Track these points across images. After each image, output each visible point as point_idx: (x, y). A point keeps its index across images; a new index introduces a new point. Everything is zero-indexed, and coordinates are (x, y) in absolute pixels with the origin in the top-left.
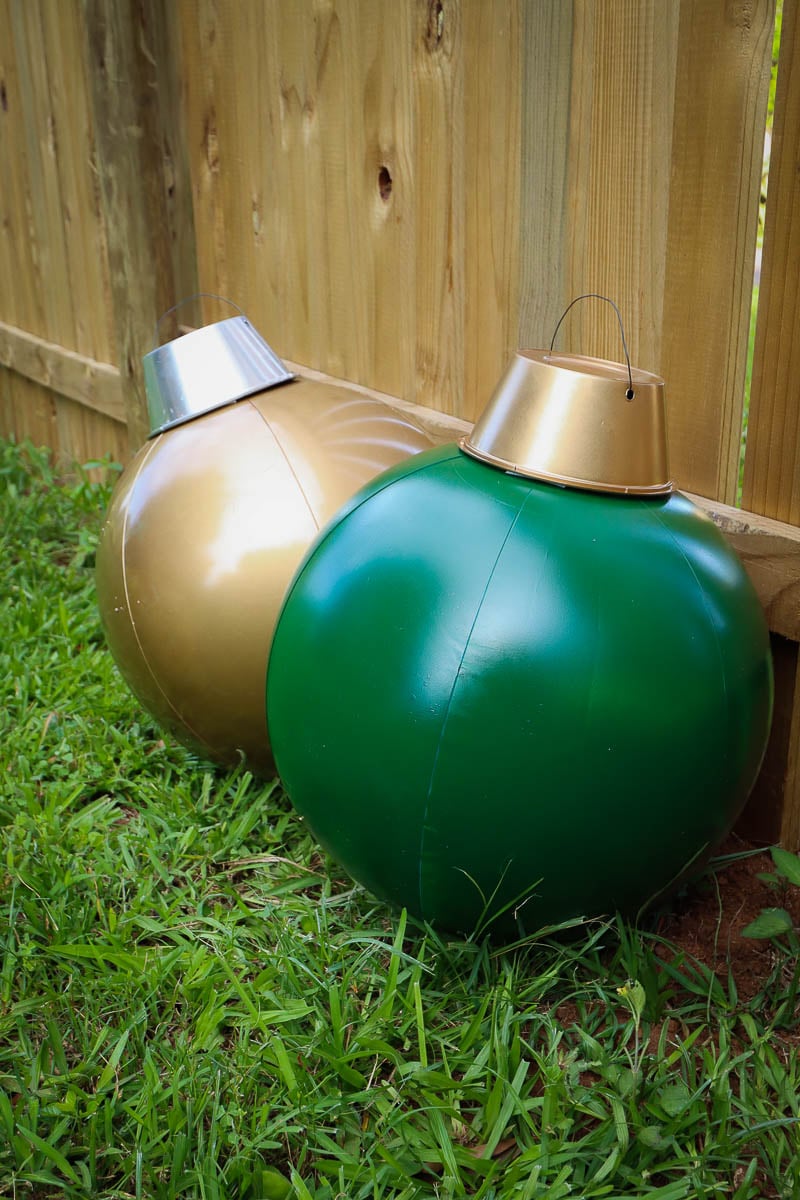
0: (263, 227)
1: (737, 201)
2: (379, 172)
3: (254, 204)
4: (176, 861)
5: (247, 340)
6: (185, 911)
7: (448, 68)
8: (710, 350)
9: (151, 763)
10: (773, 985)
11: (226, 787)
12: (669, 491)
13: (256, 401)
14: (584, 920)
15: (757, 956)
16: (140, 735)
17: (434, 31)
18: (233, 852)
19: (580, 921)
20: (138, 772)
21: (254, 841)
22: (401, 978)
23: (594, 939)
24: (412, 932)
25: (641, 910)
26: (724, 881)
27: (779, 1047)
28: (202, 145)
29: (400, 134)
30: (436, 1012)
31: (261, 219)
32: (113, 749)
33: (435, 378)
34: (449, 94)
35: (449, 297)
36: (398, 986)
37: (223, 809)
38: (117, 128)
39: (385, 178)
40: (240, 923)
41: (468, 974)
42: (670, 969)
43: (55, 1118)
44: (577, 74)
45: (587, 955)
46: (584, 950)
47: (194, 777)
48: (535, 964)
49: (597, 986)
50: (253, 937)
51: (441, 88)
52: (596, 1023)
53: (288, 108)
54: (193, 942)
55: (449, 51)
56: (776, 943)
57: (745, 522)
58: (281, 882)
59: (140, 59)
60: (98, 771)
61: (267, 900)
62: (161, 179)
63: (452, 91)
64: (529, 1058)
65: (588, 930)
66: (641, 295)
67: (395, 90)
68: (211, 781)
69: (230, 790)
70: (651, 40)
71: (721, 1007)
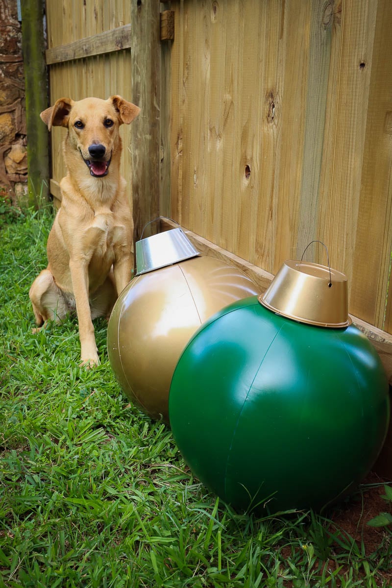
0: (198, 181)
1: (386, 203)
2: (246, 167)
3: (195, 171)
4: (127, 462)
5: (180, 237)
6: (128, 485)
7: (275, 130)
8: (373, 262)
9: (124, 413)
10: (382, 548)
11: (154, 428)
12: (347, 325)
13: (180, 265)
14: (296, 511)
15: (377, 534)
16: (122, 400)
17: (271, 115)
18: (153, 460)
19: (294, 511)
20: (118, 417)
21: (162, 456)
22: (214, 528)
23: (300, 520)
24: (221, 507)
25: (323, 509)
26: (367, 496)
27: (380, 579)
28: (176, 144)
29: (255, 154)
30: (228, 545)
31: (197, 178)
32: (109, 406)
33: (263, 255)
34: (276, 140)
35: (270, 222)
36: (212, 531)
37: (152, 439)
38: (141, 135)
39: (248, 169)
40: (150, 494)
41: (244, 529)
42: (334, 537)
43: (56, 577)
44: (326, 141)
45: (298, 526)
46: (296, 523)
47: (141, 422)
48: (274, 527)
49: (299, 541)
50: (155, 501)
51: (272, 138)
52: (299, 558)
53: (211, 136)
54: (128, 500)
55: (276, 124)
56: (386, 528)
57: (384, 337)
58: (172, 476)
59: (153, 108)
60: (100, 416)
61: (165, 484)
62: (158, 156)
63: (277, 139)
64: (264, 572)
65: (298, 516)
66: (347, 235)
67: (254, 136)
68: (147, 426)
69: (156, 430)
70: (355, 133)
71: (356, 556)
